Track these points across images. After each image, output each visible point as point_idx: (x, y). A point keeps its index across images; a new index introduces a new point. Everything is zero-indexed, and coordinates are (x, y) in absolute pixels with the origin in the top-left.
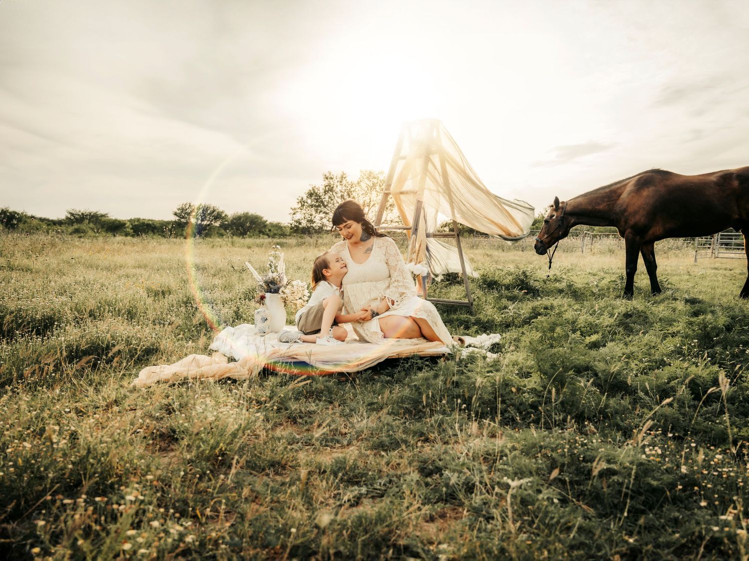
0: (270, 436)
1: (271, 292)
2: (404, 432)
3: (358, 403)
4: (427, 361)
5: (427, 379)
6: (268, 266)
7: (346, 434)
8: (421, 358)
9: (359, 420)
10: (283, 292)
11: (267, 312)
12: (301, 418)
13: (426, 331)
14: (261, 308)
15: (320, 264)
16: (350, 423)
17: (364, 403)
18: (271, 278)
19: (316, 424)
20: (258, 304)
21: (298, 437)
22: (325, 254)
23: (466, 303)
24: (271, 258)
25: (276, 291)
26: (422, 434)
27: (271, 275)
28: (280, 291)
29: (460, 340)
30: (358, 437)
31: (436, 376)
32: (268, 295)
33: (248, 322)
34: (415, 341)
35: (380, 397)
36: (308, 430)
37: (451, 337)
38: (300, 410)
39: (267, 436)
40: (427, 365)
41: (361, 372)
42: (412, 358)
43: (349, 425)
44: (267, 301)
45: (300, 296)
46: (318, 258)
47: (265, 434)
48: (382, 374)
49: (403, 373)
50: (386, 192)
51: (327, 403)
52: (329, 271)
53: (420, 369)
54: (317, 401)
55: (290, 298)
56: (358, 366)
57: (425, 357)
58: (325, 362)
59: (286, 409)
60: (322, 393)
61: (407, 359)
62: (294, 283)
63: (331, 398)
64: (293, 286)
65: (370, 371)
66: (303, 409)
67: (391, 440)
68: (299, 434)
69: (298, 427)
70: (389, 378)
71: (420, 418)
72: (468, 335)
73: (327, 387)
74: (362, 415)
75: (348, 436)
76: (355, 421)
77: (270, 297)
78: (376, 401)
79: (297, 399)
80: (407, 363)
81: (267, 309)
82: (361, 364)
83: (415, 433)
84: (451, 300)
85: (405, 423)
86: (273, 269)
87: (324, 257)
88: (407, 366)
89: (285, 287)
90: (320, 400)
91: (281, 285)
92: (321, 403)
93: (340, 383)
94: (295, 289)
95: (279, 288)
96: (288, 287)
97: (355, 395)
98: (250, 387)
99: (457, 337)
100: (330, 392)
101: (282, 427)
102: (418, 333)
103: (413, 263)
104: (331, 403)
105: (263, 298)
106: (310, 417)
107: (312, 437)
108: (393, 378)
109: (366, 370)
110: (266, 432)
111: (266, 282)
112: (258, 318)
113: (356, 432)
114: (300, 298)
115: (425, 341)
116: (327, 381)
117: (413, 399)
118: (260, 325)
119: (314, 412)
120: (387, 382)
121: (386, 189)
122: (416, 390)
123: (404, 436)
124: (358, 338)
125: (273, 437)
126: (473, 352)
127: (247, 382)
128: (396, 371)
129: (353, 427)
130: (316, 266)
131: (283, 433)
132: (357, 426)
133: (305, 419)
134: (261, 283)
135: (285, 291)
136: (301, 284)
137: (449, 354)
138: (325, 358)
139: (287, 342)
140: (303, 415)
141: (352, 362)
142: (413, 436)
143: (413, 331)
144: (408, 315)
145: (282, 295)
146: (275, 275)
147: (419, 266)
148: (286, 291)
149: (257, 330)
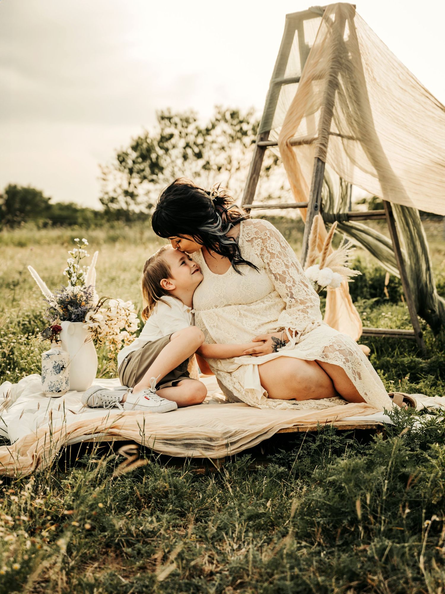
0: (75, 581)
1: (70, 320)
2: (321, 571)
3: (231, 515)
4: (349, 437)
5: (355, 470)
6: (65, 273)
7: (212, 574)
8: (339, 432)
9: (235, 547)
10: (91, 318)
11: (64, 354)
12: (130, 544)
13: (341, 386)
14: (54, 348)
15: (154, 270)
16: (219, 553)
17: (241, 514)
18: (71, 294)
19: (159, 555)
20: (48, 342)
21: (124, 581)
22: (160, 253)
23: (410, 334)
24: (71, 260)
25: (80, 318)
26: (353, 575)
27: (70, 290)
28: (87, 318)
29: (407, 400)
30: (234, 580)
31: (370, 466)
32: (65, 325)
33: (29, 372)
34: (324, 402)
35: (268, 504)
36: (143, 568)
37: (387, 395)
38: (129, 530)
39: (69, 582)
40: (351, 446)
41: (233, 456)
42: (322, 432)
43: (216, 557)
44: (64, 336)
45: (122, 324)
46: (148, 262)
47: (65, 579)
48: (270, 461)
49: (307, 461)
50: (262, 143)
51: (175, 516)
52: (171, 281)
53: (338, 452)
54: (158, 513)
55: (105, 329)
56: (227, 445)
57: (345, 431)
58: (168, 441)
59: (103, 529)
60: (166, 497)
61: (313, 434)
62: (112, 303)
63: (182, 506)
64: (109, 309)
65: (248, 457)
66: (133, 528)
67: (297, 585)
68: (125, 577)
69: (125, 564)
70: (282, 469)
71: (346, 544)
72: (419, 391)
73: (175, 486)
74: (239, 539)
75: (217, 577)
76: (229, 549)
77: (69, 328)
78: (261, 510)
79: (121, 510)
80: (314, 441)
81: (65, 349)
82: (232, 444)
83: (340, 574)
84: (381, 329)
85: (319, 553)
86: (74, 279)
87: (159, 258)
88: (314, 446)
89: (96, 311)
90: (163, 511)
91: (88, 306)
92: (166, 516)
93: (196, 478)
94: (113, 314)
95: (85, 313)
96: (101, 310)
97: (224, 501)
98: (35, 490)
99: (400, 395)
100: (180, 496)
101: (96, 565)
102: (329, 390)
103: (316, 267)
104: (182, 515)
105: (57, 330)
106: (145, 543)
107: (153, 580)
108: (289, 468)
109: (241, 454)
110: (67, 574)
111: (63, 303)
112: (47, 365)
113: (231, 571)
114: (124, 329)
115: (342, 402)
116: (173, 475)
117: (330, 508)
118: (52, 378)
119: (154, 533)
120: (280, 476)
121: (262, 139)
122: (336, 491)
123: (320, 579)
124: (224, 398)
125: (80, 584)
126: (432, 422)
127: (32, 480)
128: (295, 455)
129: (225, 561)
130: (149, 275)
131: (98, 575)
132: (232, 558)
133: (139, 545)
134: (52, 304)
135: (94, 317)
136: (122, 304)
137: (389, 425)
138: (169, 434)
139: (101, 407)
140: (133, 540)
141: (217, 439)
142: (337, 580)
143: (321, 386)
144: (312, 358)
145: (91, 324)
146: (77, 290)
147: (326, 271)
148: (98, 316)
149: (45, 388)
